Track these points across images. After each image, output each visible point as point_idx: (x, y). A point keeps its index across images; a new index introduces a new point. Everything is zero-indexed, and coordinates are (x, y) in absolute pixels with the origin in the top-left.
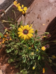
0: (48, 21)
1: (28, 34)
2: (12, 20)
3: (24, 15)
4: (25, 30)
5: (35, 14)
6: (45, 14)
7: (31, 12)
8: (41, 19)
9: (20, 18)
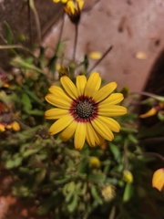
0: (157, 43)
1: (96, 122)
2: (23, 37)
3: (75, 19)
4: (83, 98)
5: (109, 14)
6: (145, 14)
7: (97, 6)
8: (130, 34)
9: (55, 30)
